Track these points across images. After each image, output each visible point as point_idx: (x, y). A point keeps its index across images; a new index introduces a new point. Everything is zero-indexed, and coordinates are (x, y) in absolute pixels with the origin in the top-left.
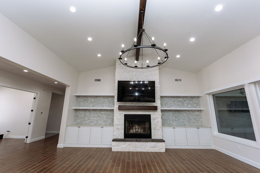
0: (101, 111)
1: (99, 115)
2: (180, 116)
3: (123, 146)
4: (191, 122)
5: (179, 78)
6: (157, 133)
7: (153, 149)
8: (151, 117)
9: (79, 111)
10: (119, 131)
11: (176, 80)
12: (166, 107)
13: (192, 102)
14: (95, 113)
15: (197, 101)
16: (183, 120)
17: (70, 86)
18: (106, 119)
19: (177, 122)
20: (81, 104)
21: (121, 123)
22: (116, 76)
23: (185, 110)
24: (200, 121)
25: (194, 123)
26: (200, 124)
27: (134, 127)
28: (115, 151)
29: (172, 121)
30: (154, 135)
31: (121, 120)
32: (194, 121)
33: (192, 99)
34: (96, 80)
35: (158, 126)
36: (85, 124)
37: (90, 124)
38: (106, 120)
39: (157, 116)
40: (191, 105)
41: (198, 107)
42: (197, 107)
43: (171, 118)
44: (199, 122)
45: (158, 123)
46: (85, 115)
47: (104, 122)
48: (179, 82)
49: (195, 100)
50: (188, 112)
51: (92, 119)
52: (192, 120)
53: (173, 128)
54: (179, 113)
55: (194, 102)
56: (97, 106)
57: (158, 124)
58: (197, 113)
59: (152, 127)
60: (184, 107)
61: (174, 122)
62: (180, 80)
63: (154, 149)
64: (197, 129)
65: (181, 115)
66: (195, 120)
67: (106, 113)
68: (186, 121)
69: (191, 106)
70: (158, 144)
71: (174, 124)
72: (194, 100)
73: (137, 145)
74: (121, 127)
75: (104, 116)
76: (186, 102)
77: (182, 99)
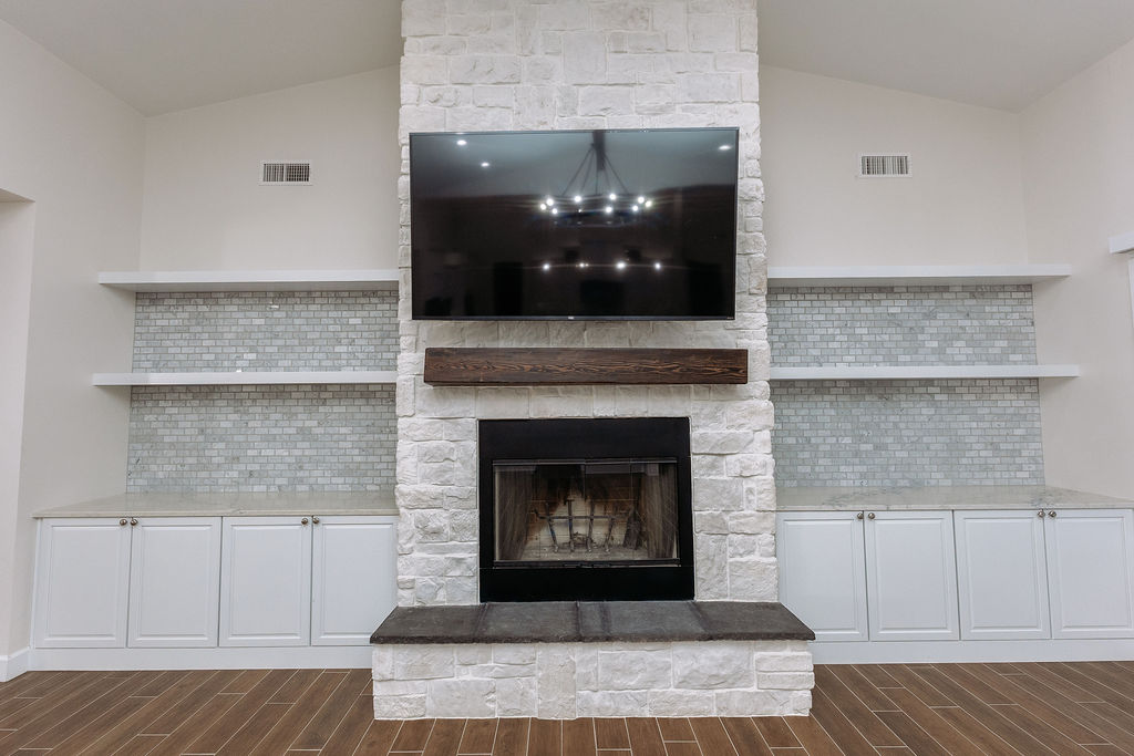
0: (324, 395)
1: (308, 423)
2: (886, 421)
3: (469, 678)
4: (964, 461)
5: (890, 152)
6: (741, 555)
7: (712, 693)
8: (694, 434)
9: (162, 403)
10: (443, 551)
11: (871, 166)
12: (791, 359)
13: (976, 323)
14: (278, 416)
15: (1016, 316)
16: (905, 454)
17: (32, 202)
18: (356, 451)
19: (864, 469)
20: (171, 350)
21: (454, 490)
22: (402, 111)
23: (929, 382)
24: (1024, 453)
25: (985, 470)
26: (1026, 475)
27: (562, 511)
28: (404, 715)
29: (827, 461)
30: (714, 571)
31: (457, 465)
32: (983, 453)
33: (981, 302)
34: (273, 173)
35: (744, 505)
36: (207, 489)
37: (243, 488)
38: (359, 459)
39: (741, 426)
40: (971, 343)
41: (1018, 357)
42: (1012, 357)
43: (820, 440)
44: (1018, 460)
45: (747, 484)
46: (202, 431)
47: (346, 472)
48: (891, 177)
49: (998, 312)
50: (944, 397)
51: (254, 453)
52: (972, 454)
53: (861, 518)
54: (880, 404)
55: (991, 322)
56: (287, 363)
57: (750, 491)
58: (1011, 403)
59: (695, 514)
60: (920, 363)
61: (842, 468)
62: (902, 164)
63: (718, 695)
64: (1038, 522)
65: (892, 418)
66: (995, 447)
67: (355, 409)
68: (926, 461)
69: (970, 351)
70: (757, 655)
71: (844, 483)
72: (995, 309)
73: (580, 670)
74: (455, 514)
75: (343, 430)
76: (931, 327)
77: (905, 303)
